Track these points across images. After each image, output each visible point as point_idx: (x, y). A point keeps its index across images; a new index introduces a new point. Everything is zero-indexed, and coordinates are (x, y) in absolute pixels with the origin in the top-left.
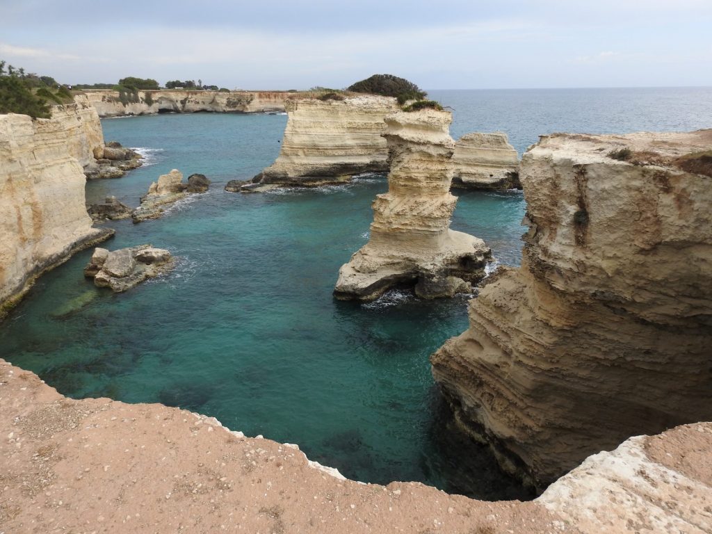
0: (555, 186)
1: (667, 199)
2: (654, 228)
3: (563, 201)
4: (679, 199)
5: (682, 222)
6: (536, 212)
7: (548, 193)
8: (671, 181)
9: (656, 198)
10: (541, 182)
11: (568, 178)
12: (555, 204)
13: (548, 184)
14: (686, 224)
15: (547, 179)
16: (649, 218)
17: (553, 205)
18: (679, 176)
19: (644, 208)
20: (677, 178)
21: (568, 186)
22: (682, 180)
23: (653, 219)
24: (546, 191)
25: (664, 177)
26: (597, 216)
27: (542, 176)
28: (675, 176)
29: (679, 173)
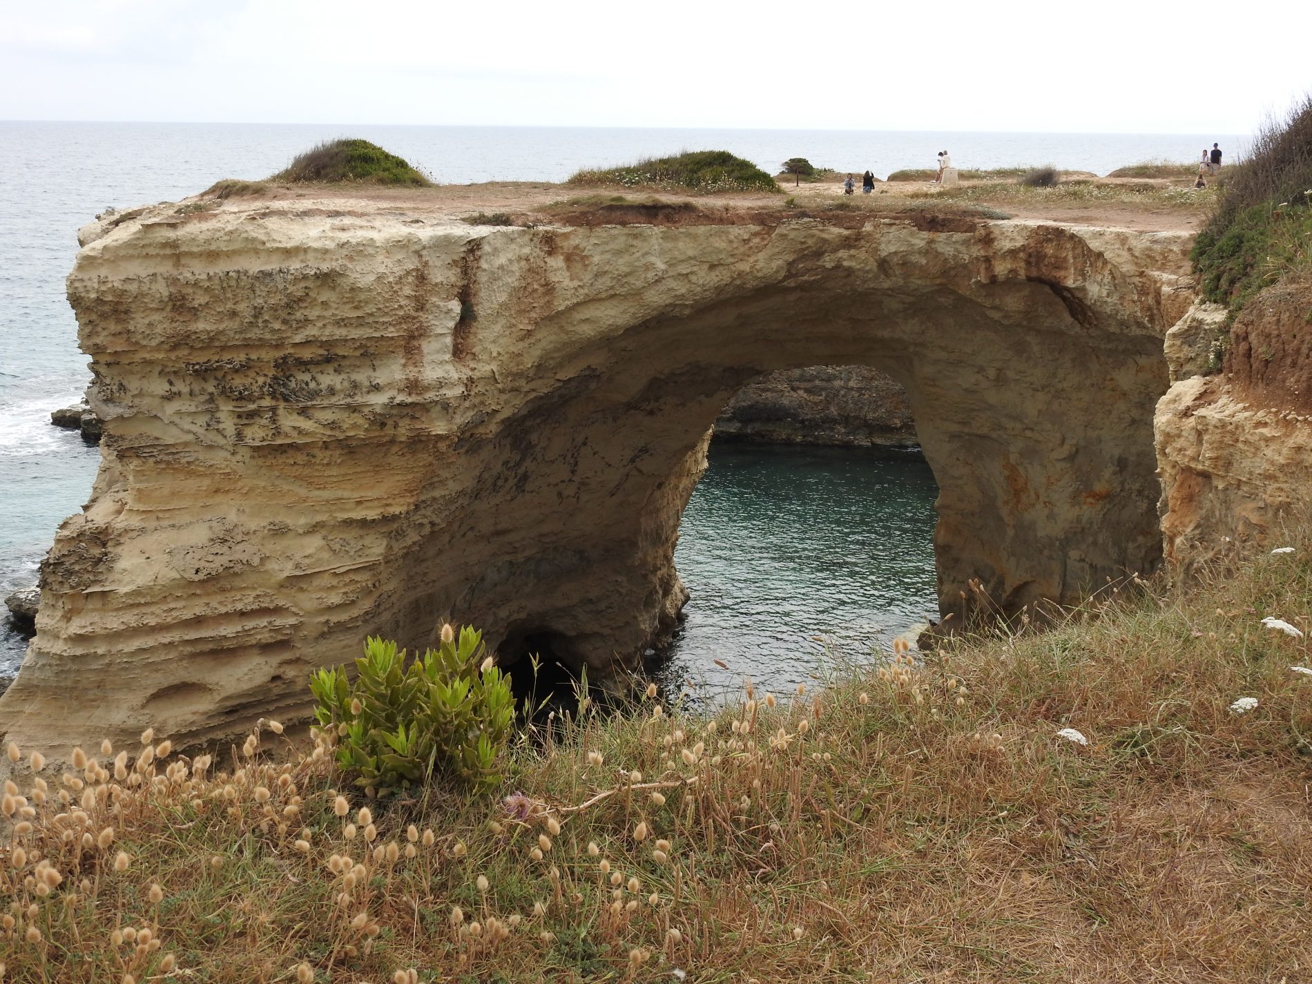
0: (421, 278)
1: (557, 262)
2: (543, 301)
3: (434, 299)
4: (568, 259)
5: (576, 283)
6: (391, 329)
7: (413, 293)
8: (558, 240)
9: (542, 264)
10: (400, 278)
11: (438, 263)
12: (421, 307)
13: (410, 279)
14: (581, 284)
15: (408, 273)
16: (535, 291)
17: (417, 310)
18: (569, 233)
19: (529, 280)
20: (566, 236)
21: (441, 274)
22: (572, 237)
23: (541, 290)
24: (407, 291)
25: (551, 237)
26: (486, 305)
27: (399, 271)
28: (564, 234)
29: (568, 229)
